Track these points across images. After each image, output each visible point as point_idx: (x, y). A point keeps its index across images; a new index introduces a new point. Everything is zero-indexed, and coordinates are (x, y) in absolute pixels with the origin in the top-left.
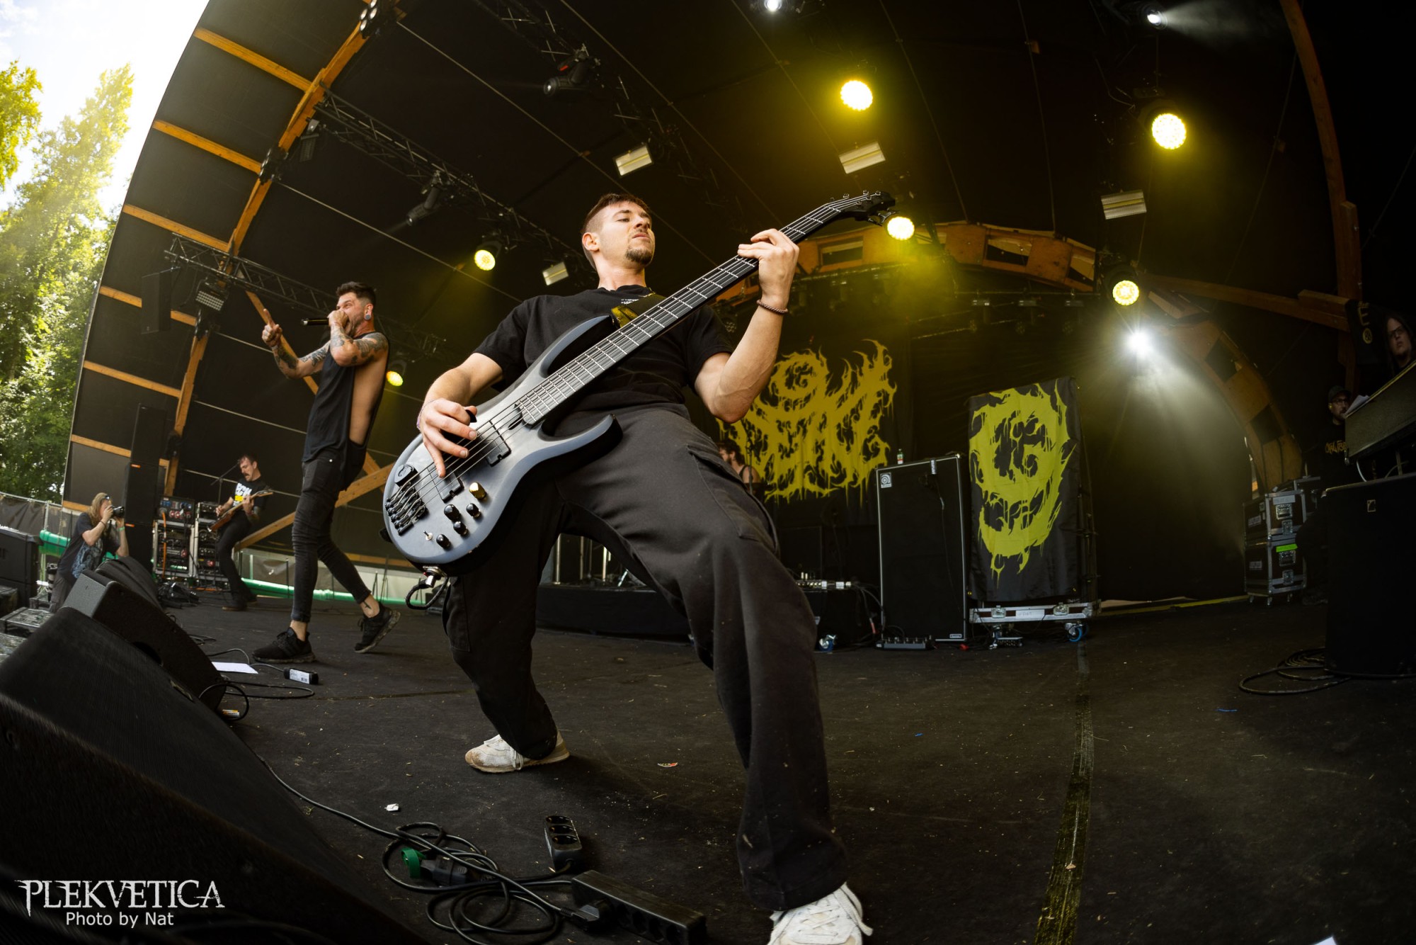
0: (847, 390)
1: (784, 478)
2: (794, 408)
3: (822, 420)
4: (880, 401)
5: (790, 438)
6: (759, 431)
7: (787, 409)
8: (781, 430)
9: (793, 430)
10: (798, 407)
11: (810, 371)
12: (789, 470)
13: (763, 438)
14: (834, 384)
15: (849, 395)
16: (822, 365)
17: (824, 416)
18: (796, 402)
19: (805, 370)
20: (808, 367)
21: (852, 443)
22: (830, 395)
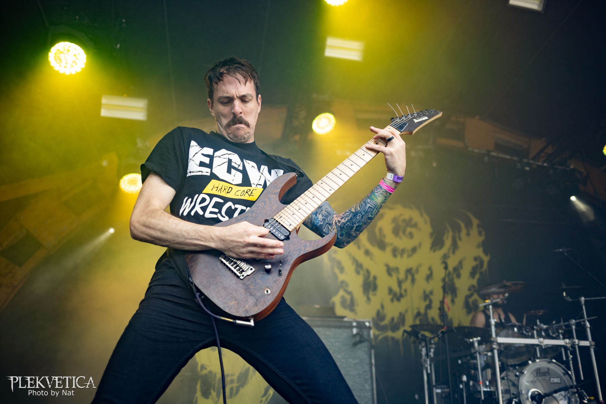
0: (449, 250)
1: (396, 320)
2: (402, 256)
3: (428, 272)
4: (477, 265)
5: (400, 283)
6: (368, 272)
7: (395, 256)
8: (390, 274)
9: (402, 276)
10: (405, 256)
11: (415, 226)
12: (401, 314)
13: (371, 278)
14: (437, 243)
15: (451, 254)
16: (426, 222)
17: (430, 269)
18: (403, 251)
19: (409, 223)
20: (413, 222)
21: (456, 296)
22: (435, 251)
